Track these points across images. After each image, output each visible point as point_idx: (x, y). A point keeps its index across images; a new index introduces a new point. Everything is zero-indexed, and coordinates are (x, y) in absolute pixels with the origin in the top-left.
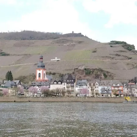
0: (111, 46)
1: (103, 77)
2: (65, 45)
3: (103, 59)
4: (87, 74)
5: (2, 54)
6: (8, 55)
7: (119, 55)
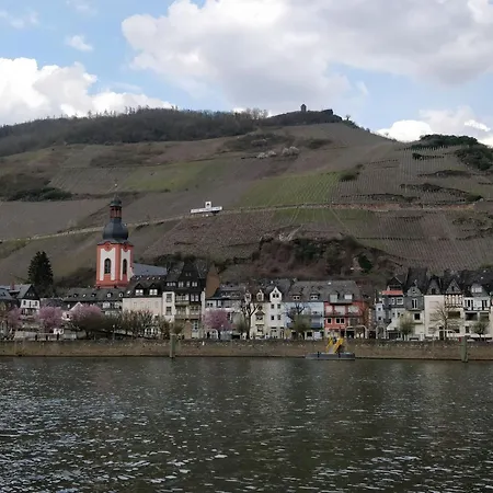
0: (417, 157)
1: (357, 268)
2: (261, 155)
3: (373, 202)
4: (300, 258)
5: (46, 194)
6: (66, 196)
7: (437, 189)
